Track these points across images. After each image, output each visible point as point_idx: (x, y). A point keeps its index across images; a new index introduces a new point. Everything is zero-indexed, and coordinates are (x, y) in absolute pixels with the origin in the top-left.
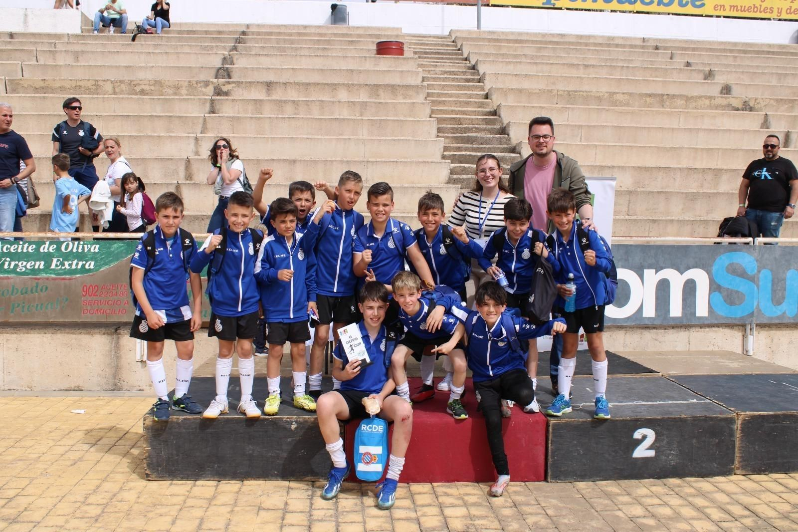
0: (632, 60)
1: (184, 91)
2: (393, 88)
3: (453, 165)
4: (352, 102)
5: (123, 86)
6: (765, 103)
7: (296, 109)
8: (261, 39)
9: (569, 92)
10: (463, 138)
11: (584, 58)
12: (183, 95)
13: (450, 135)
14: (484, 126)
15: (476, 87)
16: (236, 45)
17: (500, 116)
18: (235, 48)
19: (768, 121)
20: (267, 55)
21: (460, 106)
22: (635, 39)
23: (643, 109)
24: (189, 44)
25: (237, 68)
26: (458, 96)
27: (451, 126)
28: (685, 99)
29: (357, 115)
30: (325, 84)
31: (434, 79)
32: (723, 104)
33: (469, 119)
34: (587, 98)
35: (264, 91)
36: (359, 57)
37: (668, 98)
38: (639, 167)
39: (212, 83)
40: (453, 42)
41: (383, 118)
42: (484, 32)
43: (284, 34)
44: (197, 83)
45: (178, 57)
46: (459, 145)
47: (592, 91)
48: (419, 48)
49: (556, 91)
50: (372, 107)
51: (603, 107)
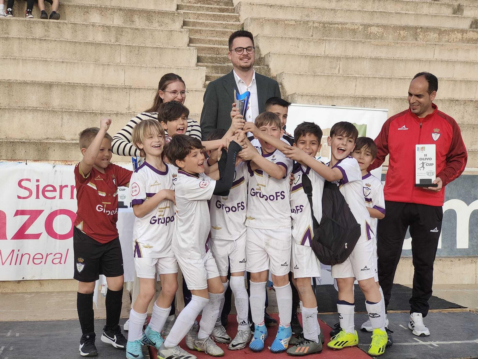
4: (107, 26)
9: (323, 24)
13: (211, 64)
15: (231, 17)
23: (397, 41)
26: (214, 26)
27: (210, 55)
28: (438, 32)
29: (113, 41)
31: (189, 8)
32: (475, 38)
34: (342, 30)
37: (421, 31)
47: (346, 24)
49: (312, 23)
50: (128, 32)
51: (359, 40)
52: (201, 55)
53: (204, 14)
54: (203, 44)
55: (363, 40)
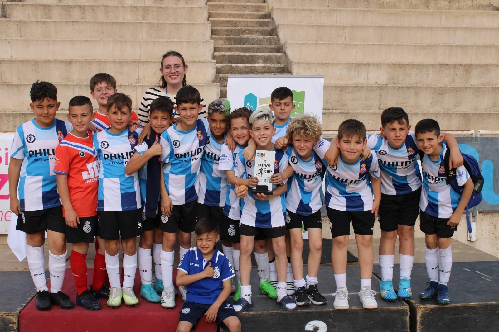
3: (219, 65)
4: (134, 7)
7: (83, 13)
10: (235, 40)
13: (224, 37)
14: (257, 28)
17: (273, 19)
21: (238, 10)
23: (406, 10)
27: (226, 28)
32: (484, 5)
33: (244, 22)
38: (393, 64)
41: (160, 22)
46: (230, 46)
50: (153, 11)
51: (369, 9)
52: (218, 28)
54: (223, 17)
55: (372, 10)
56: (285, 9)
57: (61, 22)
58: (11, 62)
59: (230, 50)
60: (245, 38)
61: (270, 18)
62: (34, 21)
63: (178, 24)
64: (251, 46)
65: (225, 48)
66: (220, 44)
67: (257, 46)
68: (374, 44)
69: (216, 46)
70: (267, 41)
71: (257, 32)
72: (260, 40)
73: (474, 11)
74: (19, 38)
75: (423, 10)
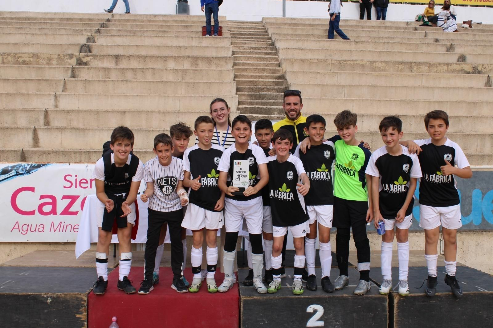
0: (394, 38)
1: (54, 62)
2: (208, 60)
4: (176, 70)
5: (9, 58)
6: (490, 68)
7: (135, 74)
8: (120, 25)
9: (340, 61)
10: (255, 96)
11: (357, 37)
12: (54, 65)
13: (246, 93)
14: (273, 87)
15: (272, 58)
16: (100, 28)
17: (286, 80)
18: (98, 31)
19: (491, 81)
20: (120, 36)
21: (258, 72)
22: (401, 22)
23: (394, 73)
24: (65, 28)
25: (96, 45)
26: (258, 65)
27: (248, 87)
28: (428, 66)
29: (180, 79)
30: (158, 57)
31: (242, 53)
32: (457, 69)
33: (263, 82)
34: (353, 65)
35: (114, 62)
36: (188, 37)
37: (415, 65)
38: (383, 115)
39: (75, 56)
40: (264, 26)
41: (196, 81)
42: (288, 19)
43: (138, 21)
44: (64, 56)
45: (54, 37)
46: (251, 101)
47: (357, 61)
48: (236, 31)
49: (330, 61)
50: (190, 73)
51: (364, 72)
52: (242, 86)
53: (252, 57)
54: (246, 78)
55: (366, 72)
56: (295, 72)
57: (118, 81)
58: (78, 111)
59: (251, 103)
60: (264, 95)
61: (284, 79)
62: (97, 81)
63: (210, 83)
64: (268, 101)
65: (247, 102)
66: (244, 99)
67: (273, 101)
68: (367, 100)
69: (240, 100)
70: (281, 97)
71: (273, 90)
72: (275, 96)
73: (448, 74)
74: (85, 93)
75: (407, 73)
